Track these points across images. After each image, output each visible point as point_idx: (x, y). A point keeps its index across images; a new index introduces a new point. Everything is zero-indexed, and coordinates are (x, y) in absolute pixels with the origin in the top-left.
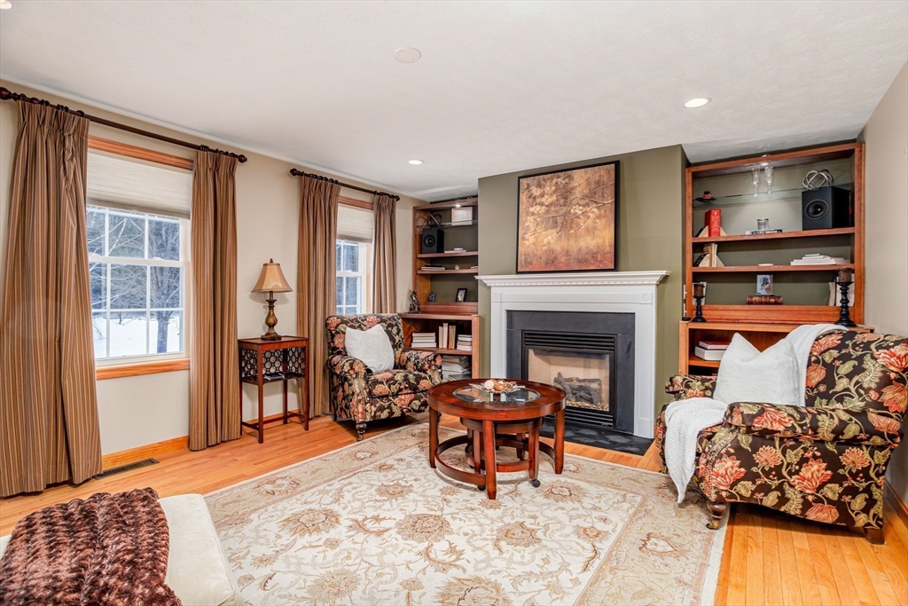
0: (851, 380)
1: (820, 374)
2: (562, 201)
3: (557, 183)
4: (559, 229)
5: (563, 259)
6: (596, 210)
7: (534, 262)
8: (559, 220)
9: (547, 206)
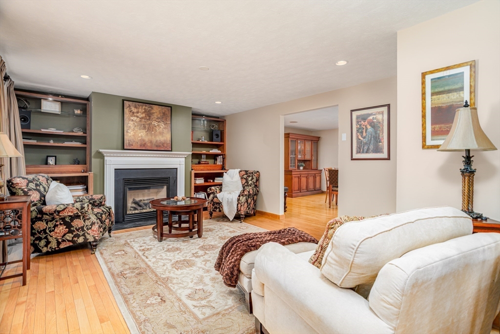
0: (251, 181)
1: (244, 181)
2: (148, 118)
3: (145, 109)
4: (146, 130)
5: (149, 145)
6: (163, 125)
7: (134, 144)
8: (147, 126)
9: (140, 118)
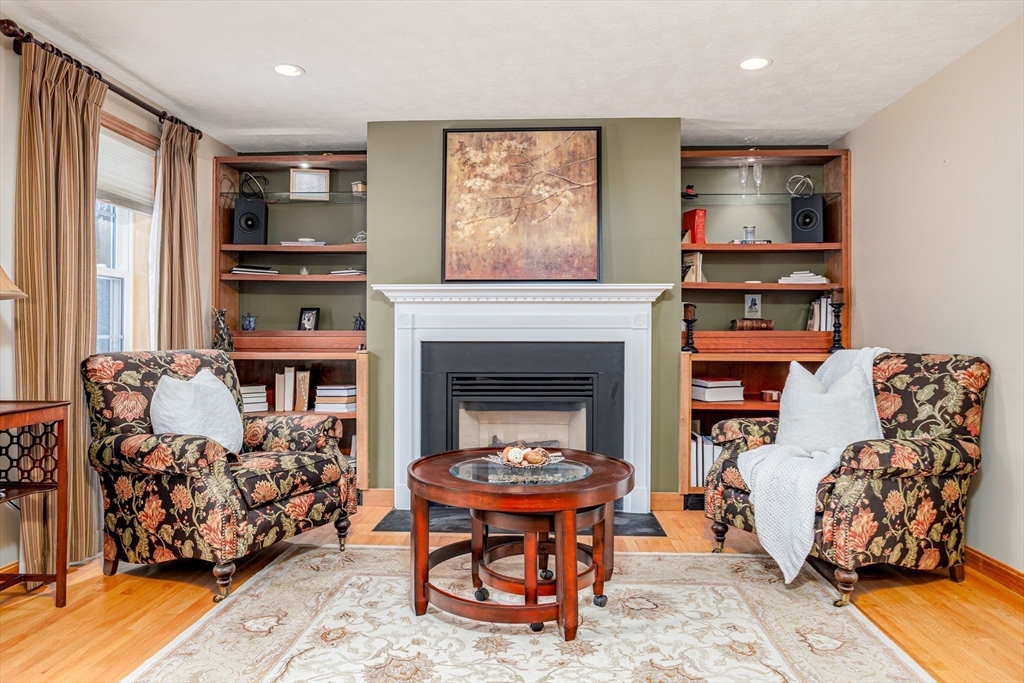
0: (934, 406)
1: (894, 403)
2: (518, 176)
3: (509, 147)
4: (513, 217)
5: (521, 263)
6: (570, 194)
7: (472, 266)
8: (514, 204)
9: (494, 180)
